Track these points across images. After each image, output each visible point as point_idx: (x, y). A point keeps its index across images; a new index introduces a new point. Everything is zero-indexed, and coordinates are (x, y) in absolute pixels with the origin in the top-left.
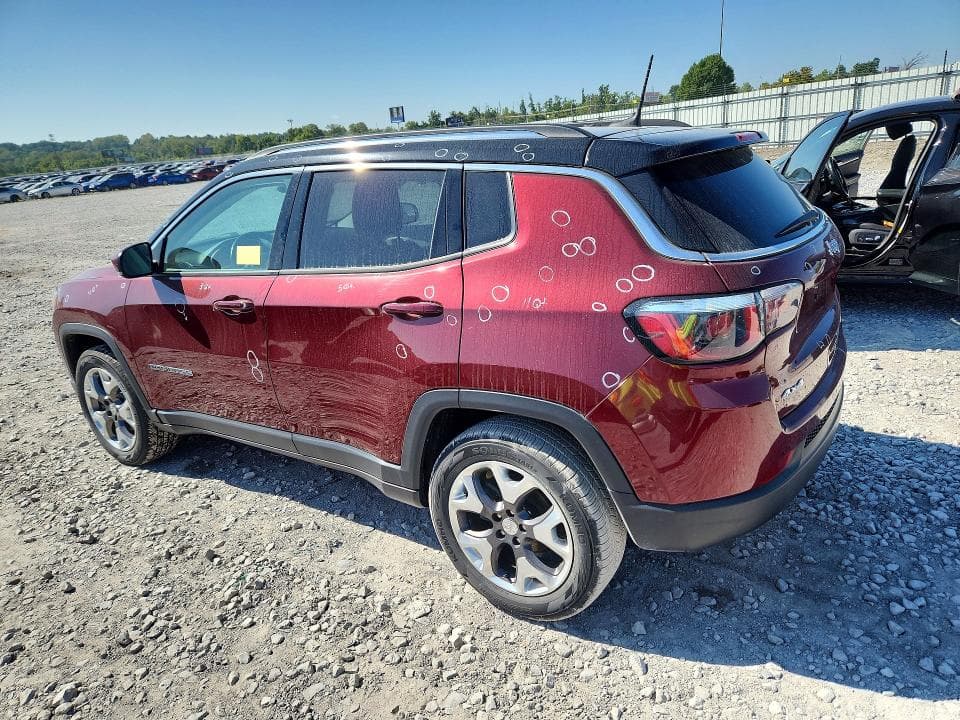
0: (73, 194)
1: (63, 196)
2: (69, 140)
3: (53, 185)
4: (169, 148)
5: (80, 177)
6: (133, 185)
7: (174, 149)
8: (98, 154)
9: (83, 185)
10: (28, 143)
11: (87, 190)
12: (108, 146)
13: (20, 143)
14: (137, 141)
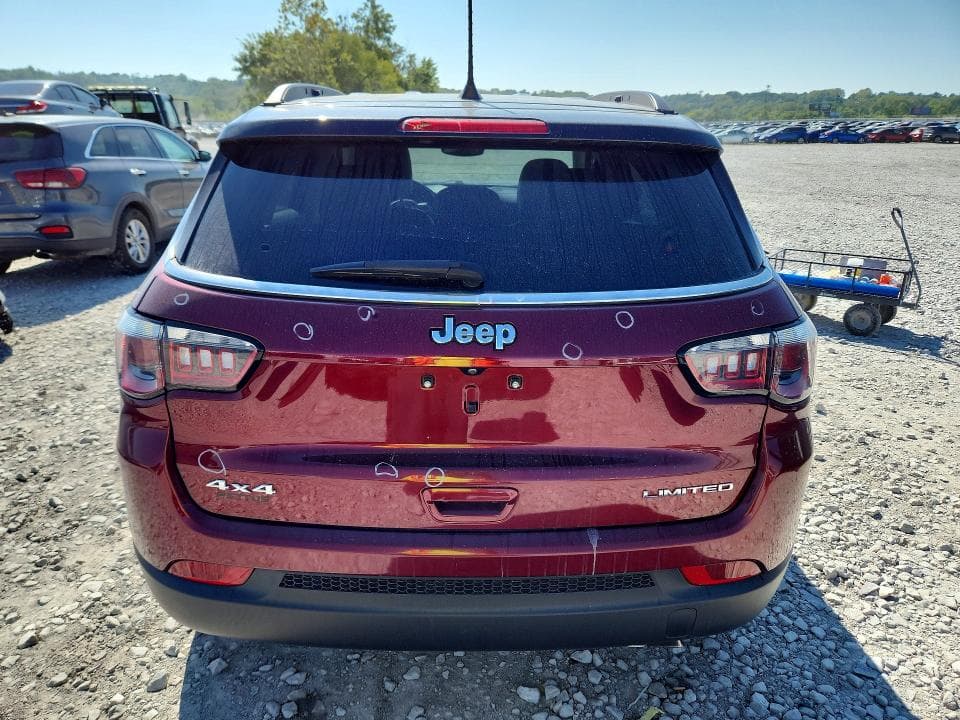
0: (742, 143)
1: (734, 144)
2: (787, 92)
3: (729, 133)
4: (883, 105)
5: (757, 128)
6: (801, 140)
7: (887, 106)
8: (807, 106)
9: (756, 135)
10: (750, 92)
11: (757, 140)
12: (820, 100)
13: (743, 92)
14: (853, 96)
